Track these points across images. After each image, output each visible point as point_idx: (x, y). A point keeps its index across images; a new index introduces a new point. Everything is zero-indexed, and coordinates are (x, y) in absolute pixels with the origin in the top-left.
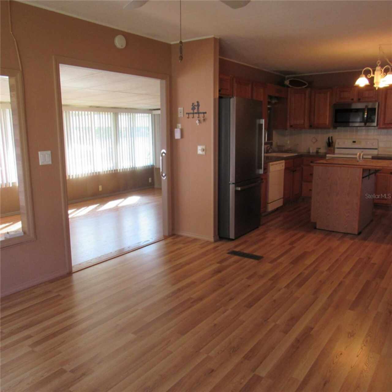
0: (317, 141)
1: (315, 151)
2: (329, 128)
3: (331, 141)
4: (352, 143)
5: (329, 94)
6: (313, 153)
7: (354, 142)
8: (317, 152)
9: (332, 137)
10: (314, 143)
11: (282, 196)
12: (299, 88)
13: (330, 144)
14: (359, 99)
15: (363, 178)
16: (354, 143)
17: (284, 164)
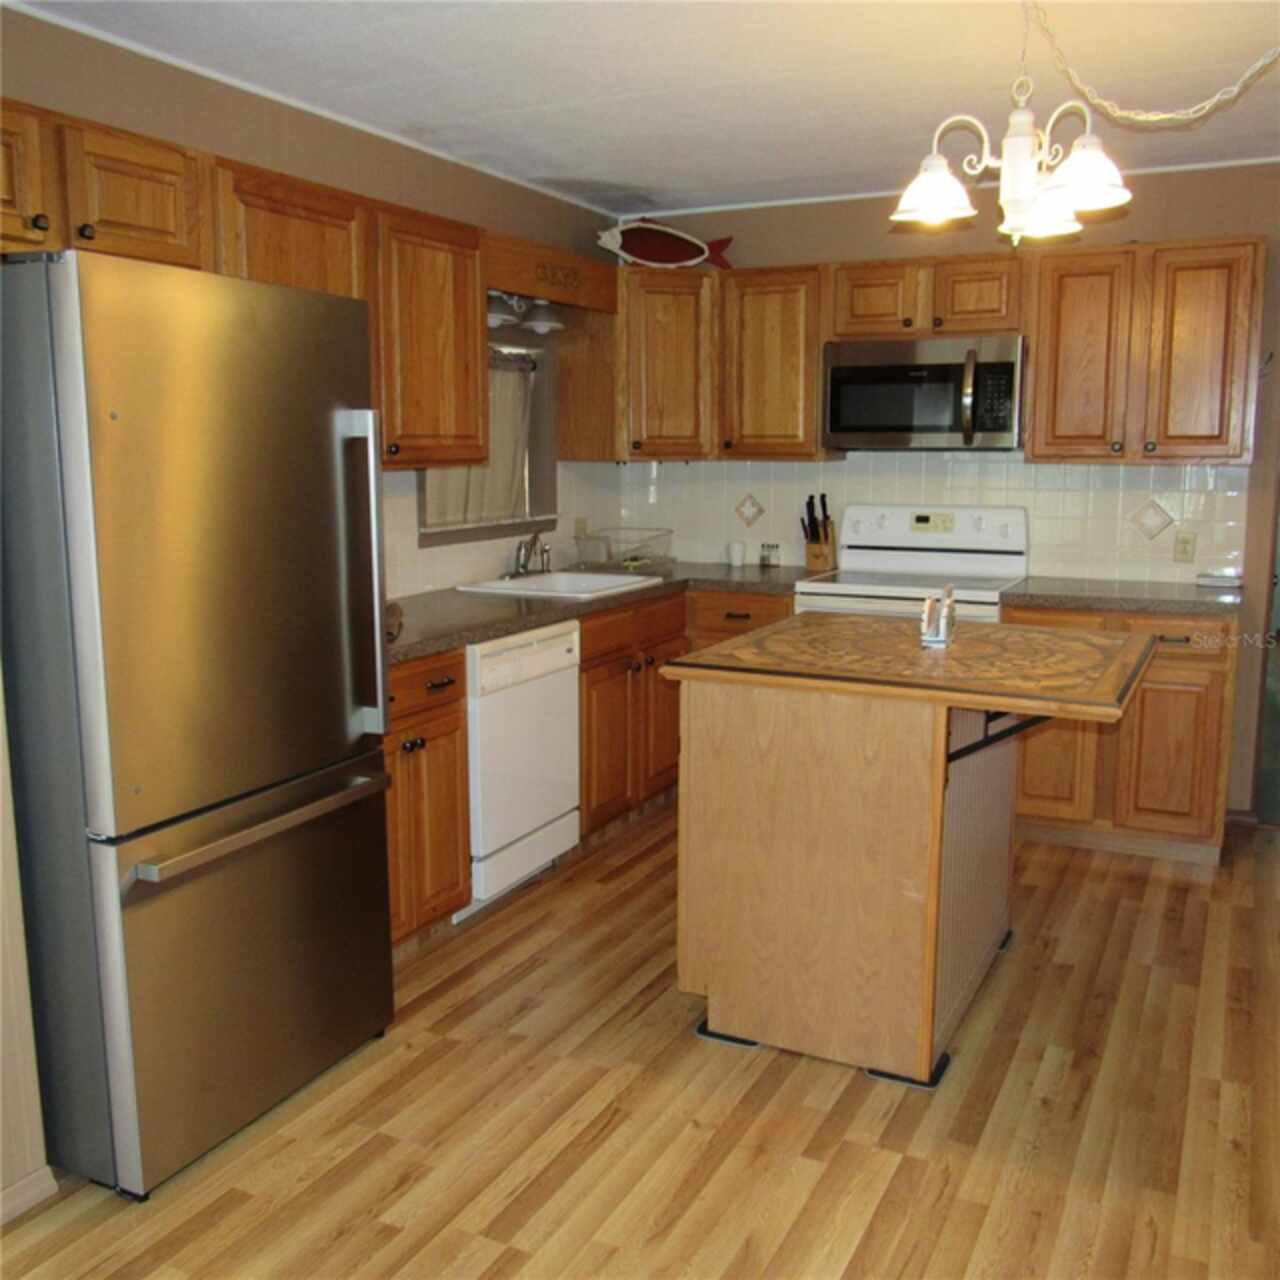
0: (761, 511)
1: (754, 558)
2: (808, 457)
3: (819, 514)
4: (914, 523)
5: (802, 294)
6: (744, 567)
7: (923, 519)
8: (765, 566)
9: (823, 497)
10: (749, 523)
11: (574, 800)
12: (672, 266)
13: (817, 528)
14: (937, 322)
15: (951, 757)
16: (922, 525)
17: (576, 637)
